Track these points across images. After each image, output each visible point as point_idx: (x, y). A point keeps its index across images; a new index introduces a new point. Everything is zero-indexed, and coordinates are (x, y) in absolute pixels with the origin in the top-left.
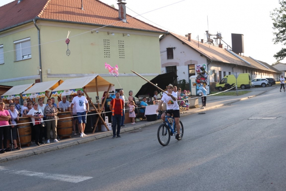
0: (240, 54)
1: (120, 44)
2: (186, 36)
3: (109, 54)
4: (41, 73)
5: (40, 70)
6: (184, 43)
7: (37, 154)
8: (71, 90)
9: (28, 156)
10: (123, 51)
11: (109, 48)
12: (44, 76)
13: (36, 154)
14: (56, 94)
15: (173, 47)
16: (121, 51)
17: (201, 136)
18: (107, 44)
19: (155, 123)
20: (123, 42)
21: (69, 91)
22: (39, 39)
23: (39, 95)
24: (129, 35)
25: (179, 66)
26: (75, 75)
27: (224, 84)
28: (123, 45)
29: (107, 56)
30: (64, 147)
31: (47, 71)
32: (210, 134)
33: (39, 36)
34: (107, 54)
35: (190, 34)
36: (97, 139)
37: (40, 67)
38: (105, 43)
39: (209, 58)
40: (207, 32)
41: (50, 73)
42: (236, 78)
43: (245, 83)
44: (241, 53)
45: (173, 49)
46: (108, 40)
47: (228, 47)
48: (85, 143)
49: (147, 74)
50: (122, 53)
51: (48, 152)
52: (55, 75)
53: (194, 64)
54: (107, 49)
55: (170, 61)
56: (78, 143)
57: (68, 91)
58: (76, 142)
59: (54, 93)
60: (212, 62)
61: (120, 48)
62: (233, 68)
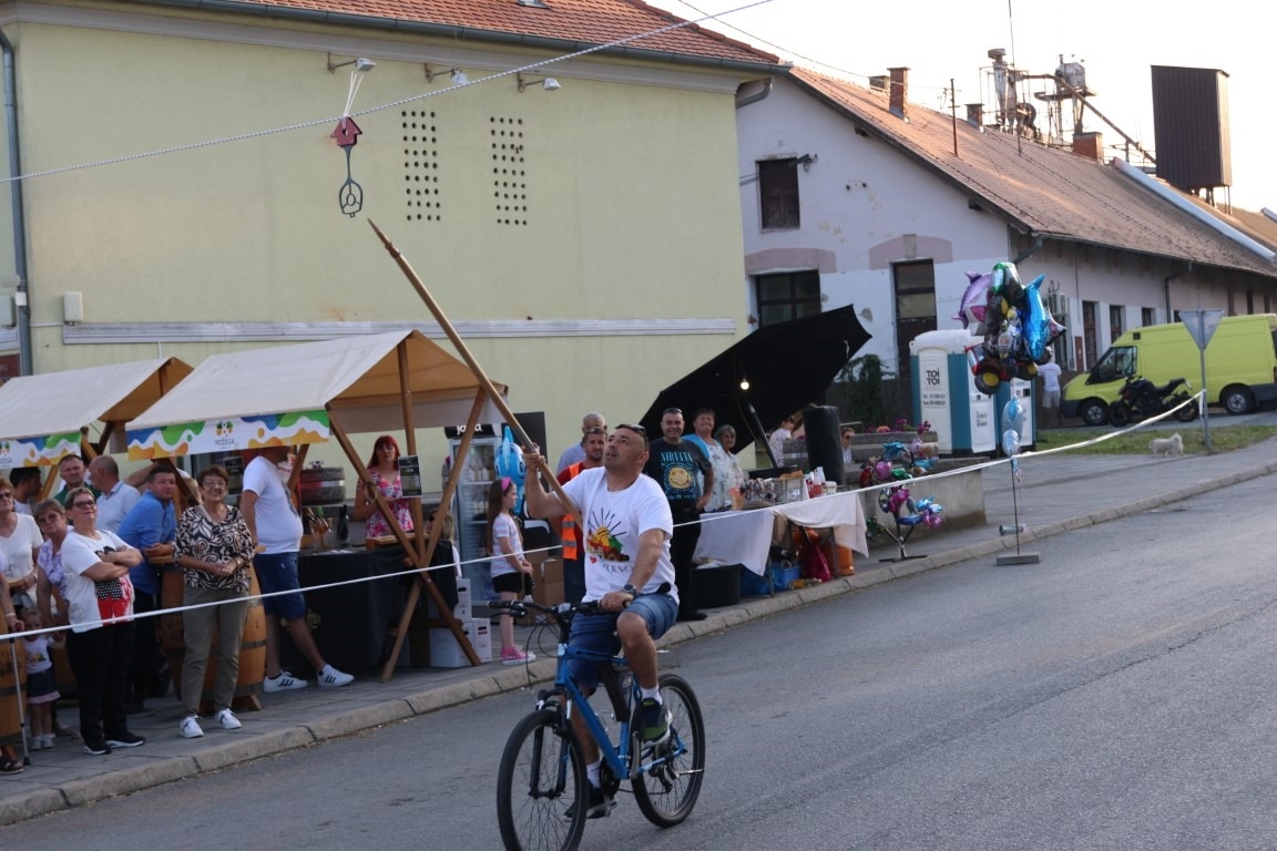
0: (1203, 192)
1: (498, 139)
2: (877, 82)
3: (432, 198)
4: (23, 318)
5: (20, 300)
6: (865, 129)
7: (80, 804)
8: (248, 419)
9: (29, 814)
10: (518, 179)
11: (435, 166)
12: (45, 335)
13: (71, 801)
14: (155, 443)
15: (799, 156)
16: (510, 179)
17: (1056, 691)
18: (419, 139)
19: (746, 617)
20: (516, 128)
21: (234, 428)
22: (10, 109)
23: (40, 449)
24: (555, 83)
25: (833, 270)
26: (230, 330)
27: (1120, 384)
28: (517, 141)
29: (425, 211)
30: (231, 760)
31: (62, 302)
32: (1107, 680)
33: (9, 89)
34: (424, 198)
35: (898, 74)
36: (416, 714)
37: (18, 280)
38: (410, 132)
39: (1025, 220)
40: (996, 55)
41: (81, 316)
42: (1202, 343)
43: (1248, 379)
44: (1210, 189)
45: (800, 167)
46: (428, 114)
47: (1127, 150)
48: (350, 734)
49: (661, 323)
50: (510, 191)
51: (141, 789)
52: (107, 328)
53: (929, 262)
54: (422, 171)
55: (781, 239)
56: (308, 739)
57: (229, 426)
58: (299, 735)
59: (143, 440)
60: (1040, 243)
61: (500, 164)
62: (1167, 280)
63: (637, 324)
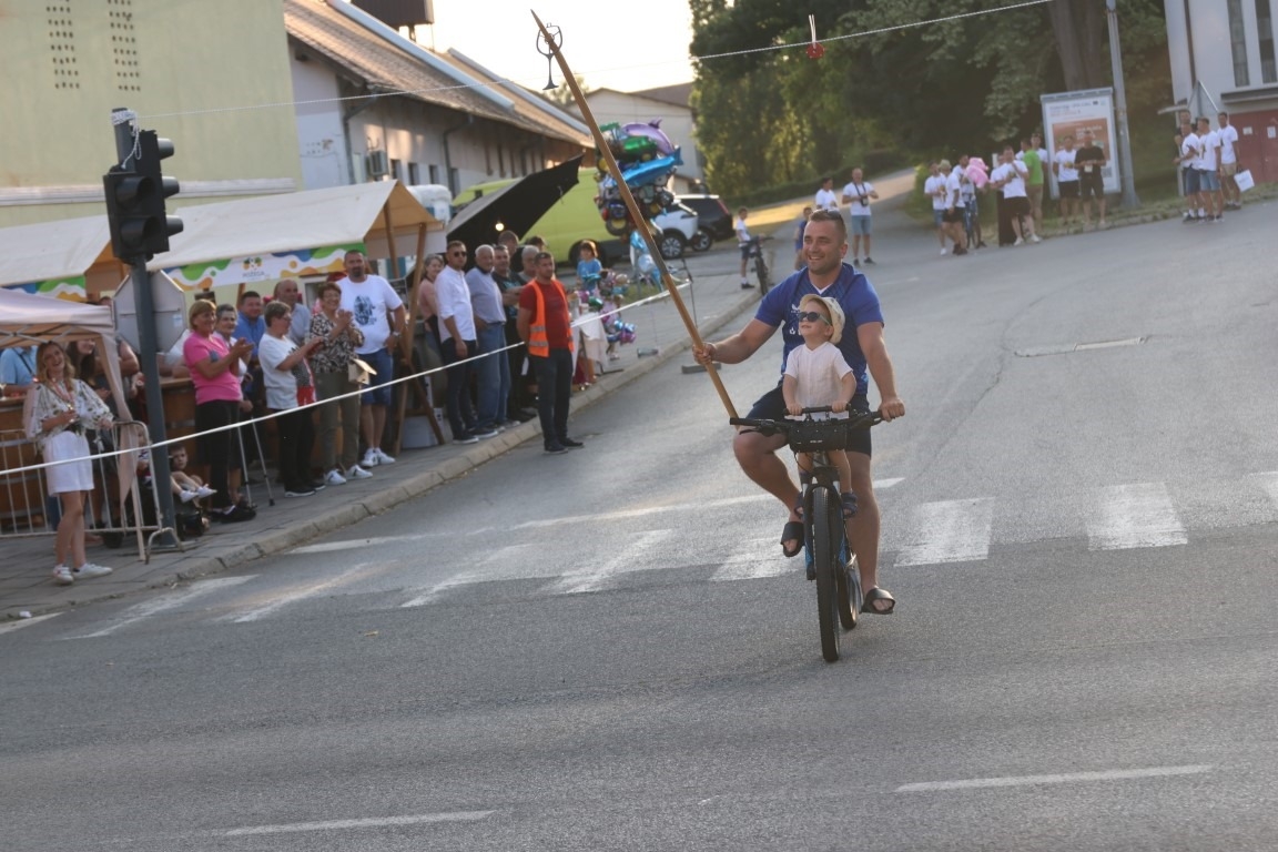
0: (405, 28)
1: (114, 7)
3: (72, 66)
8: (279, 254)
10: (130, 46)
11: (71, 34)
16: (125, 46)
18: (59, 9)
21: (263, 263)
28: (127, 9)
29: (67, 79)
34: (66, 67)
39: (358, 72)
50: (126, 58)
57: (258, 261)
60: (375, 97)
61: (117, 32)
62: (445, 134)
63: (226, 185)
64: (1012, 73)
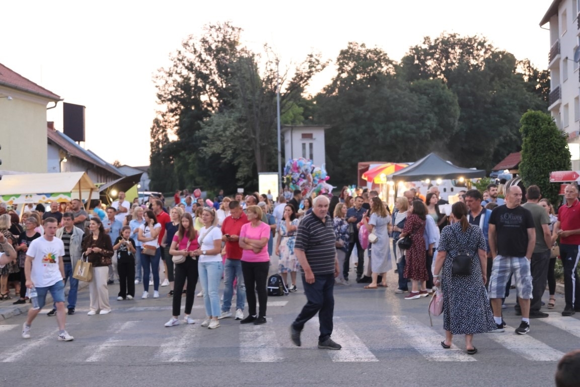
0: (78, 141)
8: (39, 194)
24: (11, 98)
64: (244, 168)
